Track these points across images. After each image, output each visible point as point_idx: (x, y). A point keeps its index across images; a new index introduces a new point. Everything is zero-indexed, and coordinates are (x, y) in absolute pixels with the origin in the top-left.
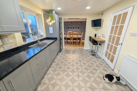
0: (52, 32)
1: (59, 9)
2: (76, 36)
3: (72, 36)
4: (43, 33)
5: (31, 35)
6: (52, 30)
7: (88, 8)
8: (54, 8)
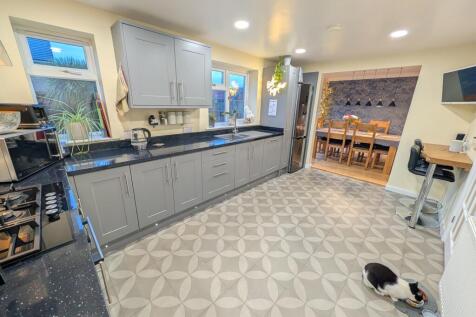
0: (275, 114)
1: (301, 51)
2: (369, 135)
3: (350, 133)
4: (252, 114)
5: (227, 117)
6: (275, 108)
7: (399, 34)
8: (289, 51)
